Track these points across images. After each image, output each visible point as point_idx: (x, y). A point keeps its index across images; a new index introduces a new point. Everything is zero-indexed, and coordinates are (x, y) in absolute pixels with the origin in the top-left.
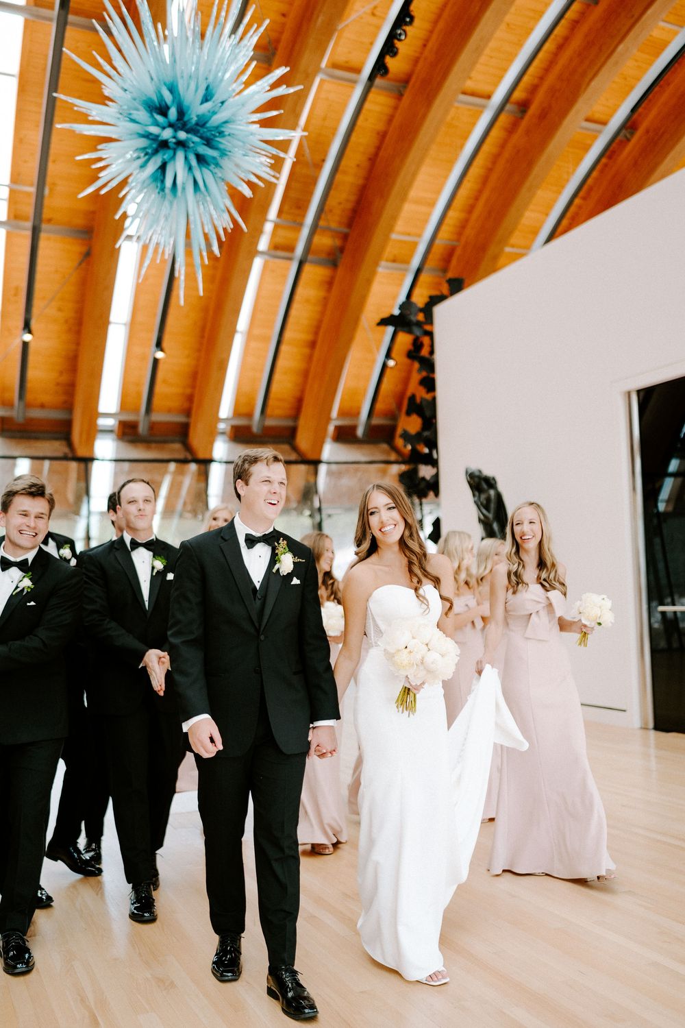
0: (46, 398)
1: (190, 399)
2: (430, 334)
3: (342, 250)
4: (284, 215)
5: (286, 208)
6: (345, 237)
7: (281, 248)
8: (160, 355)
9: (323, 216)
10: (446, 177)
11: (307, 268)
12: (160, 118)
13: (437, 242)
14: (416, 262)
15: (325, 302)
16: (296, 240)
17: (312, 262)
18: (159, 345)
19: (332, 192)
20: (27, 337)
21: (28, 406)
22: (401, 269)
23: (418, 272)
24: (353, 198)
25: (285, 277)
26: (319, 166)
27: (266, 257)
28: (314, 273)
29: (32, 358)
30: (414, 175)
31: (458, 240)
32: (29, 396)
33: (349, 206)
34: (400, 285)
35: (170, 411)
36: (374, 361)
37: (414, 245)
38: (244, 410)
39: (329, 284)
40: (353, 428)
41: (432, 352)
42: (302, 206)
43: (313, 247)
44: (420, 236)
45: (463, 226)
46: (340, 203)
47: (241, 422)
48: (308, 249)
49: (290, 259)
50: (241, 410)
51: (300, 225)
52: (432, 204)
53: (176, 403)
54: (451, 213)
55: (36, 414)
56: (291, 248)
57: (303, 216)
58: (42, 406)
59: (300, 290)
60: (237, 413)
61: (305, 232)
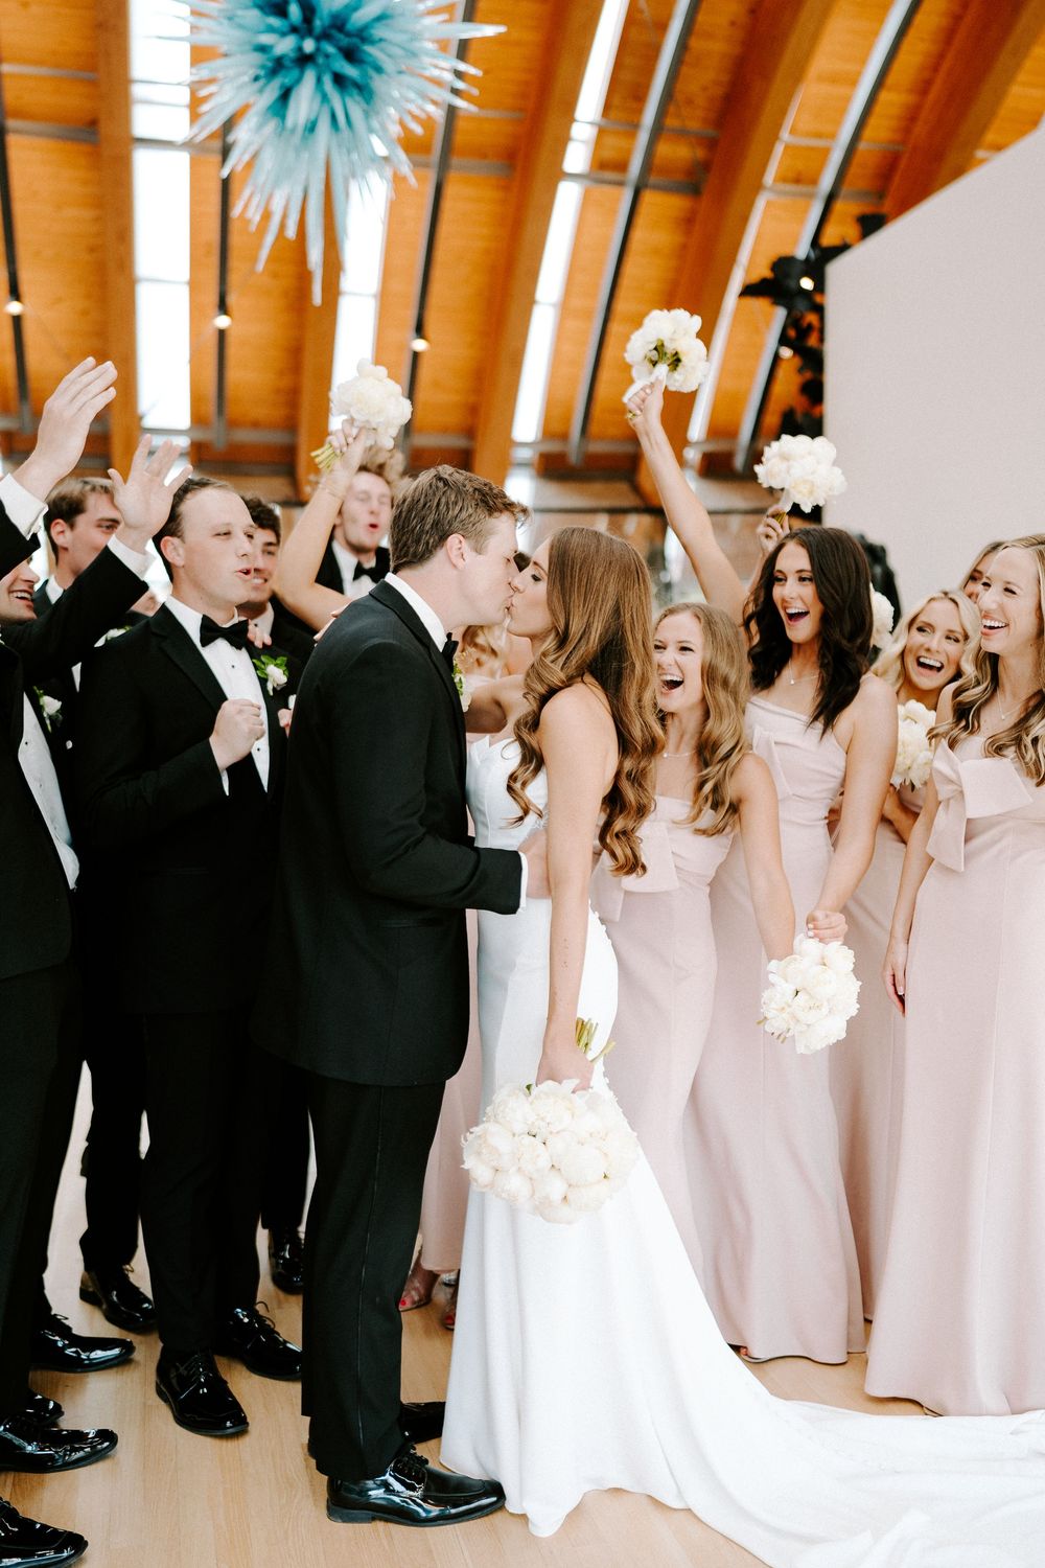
0: (261, 412)
1: (473, 410)
2: (819, 310)
3: (706, 166)
4: (613, 114)
5: (616, 101)
6: (711, 144)
7: (606, 167)
8: (420, 345)
9: (672, 109)
10: (875, 34)
11: (648, 197)
12: (275, 21)
13: (862, 146)
14: (827, 181)
15: (682, 251)
16: (629, 152)
17: (657, 188)
18: (420, 330)
19: (684, 70)
20: (223, 321)
21: (233, 424)
22: (802, 195)
23: (830, 199)
24: (725, 78)
25: (614, 212)
26: (662, 27)
27: (587, 183)
28: (661, 206)
29: (232, 351)
30: (815, 38)
31: (904, 142)
32: (232, 409)
33: (719, 91)
34: (802, 221)
35: (445, 430)
36: (760, 347)
37: (825, 153)
38: (557, 427)
39: (688, 222)
40: (728, 457)
41: (821, 339)
42: (639, 96)
43: (657, 161)
44: (833, 136)
45: (911, 117)
46: (705, 89)
47: (553, 447)
48: (648, 165)
49: (621, 184)
50: (552, 430)
51: (634, 127)
52: (853, 82)
53: (454, 418)
54: (884, 96)
55: (244, 436)
56: (622, 166)
57: (639, 111)
58: (256, 425)
59: (638, 235)
60: (548, 433)
61: (643, 137)
